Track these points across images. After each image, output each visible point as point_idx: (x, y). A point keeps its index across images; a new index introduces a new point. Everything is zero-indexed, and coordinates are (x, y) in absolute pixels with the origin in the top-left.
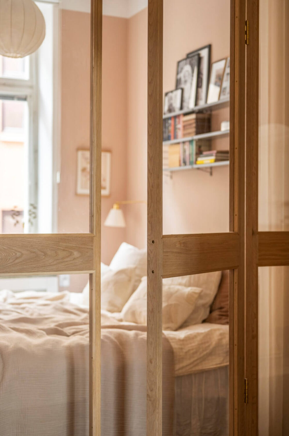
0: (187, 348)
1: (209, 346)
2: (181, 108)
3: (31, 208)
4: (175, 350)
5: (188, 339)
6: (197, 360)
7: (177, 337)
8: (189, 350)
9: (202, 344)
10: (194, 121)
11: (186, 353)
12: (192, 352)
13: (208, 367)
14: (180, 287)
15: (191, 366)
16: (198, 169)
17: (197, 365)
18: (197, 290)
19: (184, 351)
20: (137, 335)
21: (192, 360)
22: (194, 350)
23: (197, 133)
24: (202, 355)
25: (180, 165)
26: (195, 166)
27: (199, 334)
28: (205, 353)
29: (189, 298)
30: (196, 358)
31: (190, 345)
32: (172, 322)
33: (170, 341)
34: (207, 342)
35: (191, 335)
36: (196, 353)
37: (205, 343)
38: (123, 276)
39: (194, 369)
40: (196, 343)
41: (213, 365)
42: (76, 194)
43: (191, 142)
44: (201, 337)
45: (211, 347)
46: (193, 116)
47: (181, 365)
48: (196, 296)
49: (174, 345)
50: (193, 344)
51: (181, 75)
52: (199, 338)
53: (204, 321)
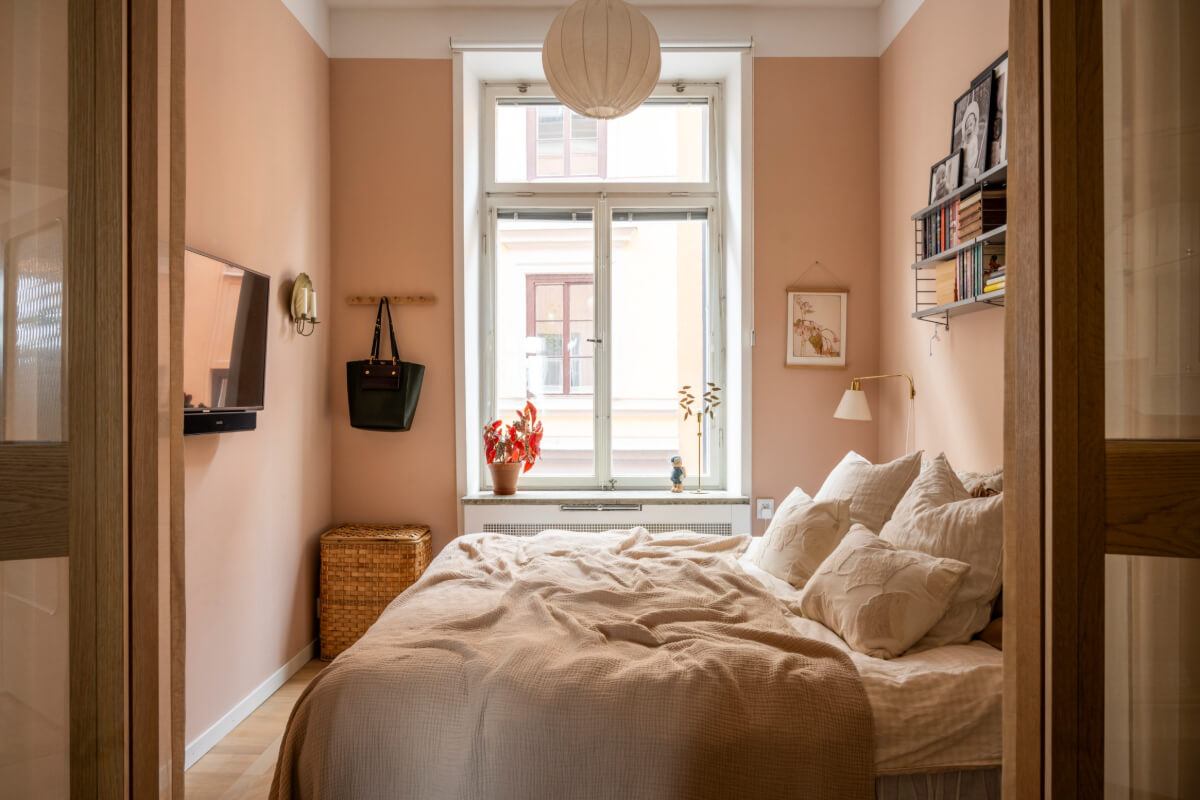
0: (910, 710)
1: (971, 711)
2: (960, 183)
3: (709, 389)
4: (875, 715)
5: (915, 687)
6: (936, 743)
7: (888, 680)
8: (916, 716)
9: (951, 703)
10: (980, 205)
11: (907, 721)
12: (922, 721)
13: (967, 764)
14: (916, 555)
15: (920, 756)
16: (989, 301)
17: (937, 753)
18: (955, 565)
19: (903, 717)
20: (788, 665)
21: (923, 742)
22: (930, 719)
23: (985, 230)
24: (951, 731)
25: (956, 300)
26: (981, 297)
27: (945, 677)
28: (959, 727)
29: (935, 581)
30: (932, 739)
31: (918, 705)
32: (890, 635)
33: (868, 688)
34: (968, 700)
35: (924, 676)
36: (935, 723)
37: (960, 702)
38: (824, 517)
39: (928, 763)
40: (936, 701)
41: (980, 760)
42: (786, 366)
43: (974, 248)
44: (952, 685)
45: (977, 714)
46: (978, 196)
47: (894, 751)
48: (953, 580)
49: (876, 701)
50: (928, 703)
51: (961, 126)
52: (944, 689)
53: (977, 637)
